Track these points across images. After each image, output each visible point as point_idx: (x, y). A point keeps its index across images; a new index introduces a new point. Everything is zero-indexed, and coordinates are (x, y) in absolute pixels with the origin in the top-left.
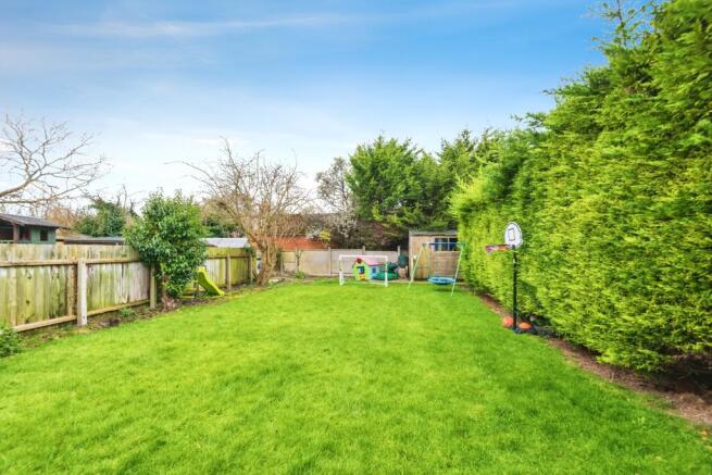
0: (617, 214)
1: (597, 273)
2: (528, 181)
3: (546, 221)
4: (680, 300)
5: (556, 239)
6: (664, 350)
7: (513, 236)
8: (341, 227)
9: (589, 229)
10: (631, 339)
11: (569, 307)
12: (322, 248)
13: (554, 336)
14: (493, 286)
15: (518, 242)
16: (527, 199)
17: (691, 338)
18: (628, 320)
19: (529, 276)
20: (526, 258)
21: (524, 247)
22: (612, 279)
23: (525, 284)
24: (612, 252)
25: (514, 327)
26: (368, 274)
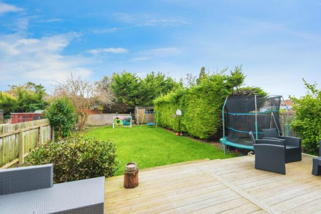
0: (203, 113)
1: (200, 122)
2: (184, 101)
3: (189, 111)
4: (211, 126)
5: (191, 115)
6: (209, 134)
7: (179, 112)
8: (108, 105)
9: (198, 114)
10: (205, 133)
11: (194, 129)
12: (99, 113)
13: (189, 136)
14: (171, 125)
15: (180, 114)
16: (184, 105)
17: (212, 132)
18: (205, 130)
19: (184, 122)
20: (183, 118)
21: (182, 116)
22: (202, 123)
23: (182, 124)
24: (202, 119)
25: (179, 135)
26: (121, 123)
